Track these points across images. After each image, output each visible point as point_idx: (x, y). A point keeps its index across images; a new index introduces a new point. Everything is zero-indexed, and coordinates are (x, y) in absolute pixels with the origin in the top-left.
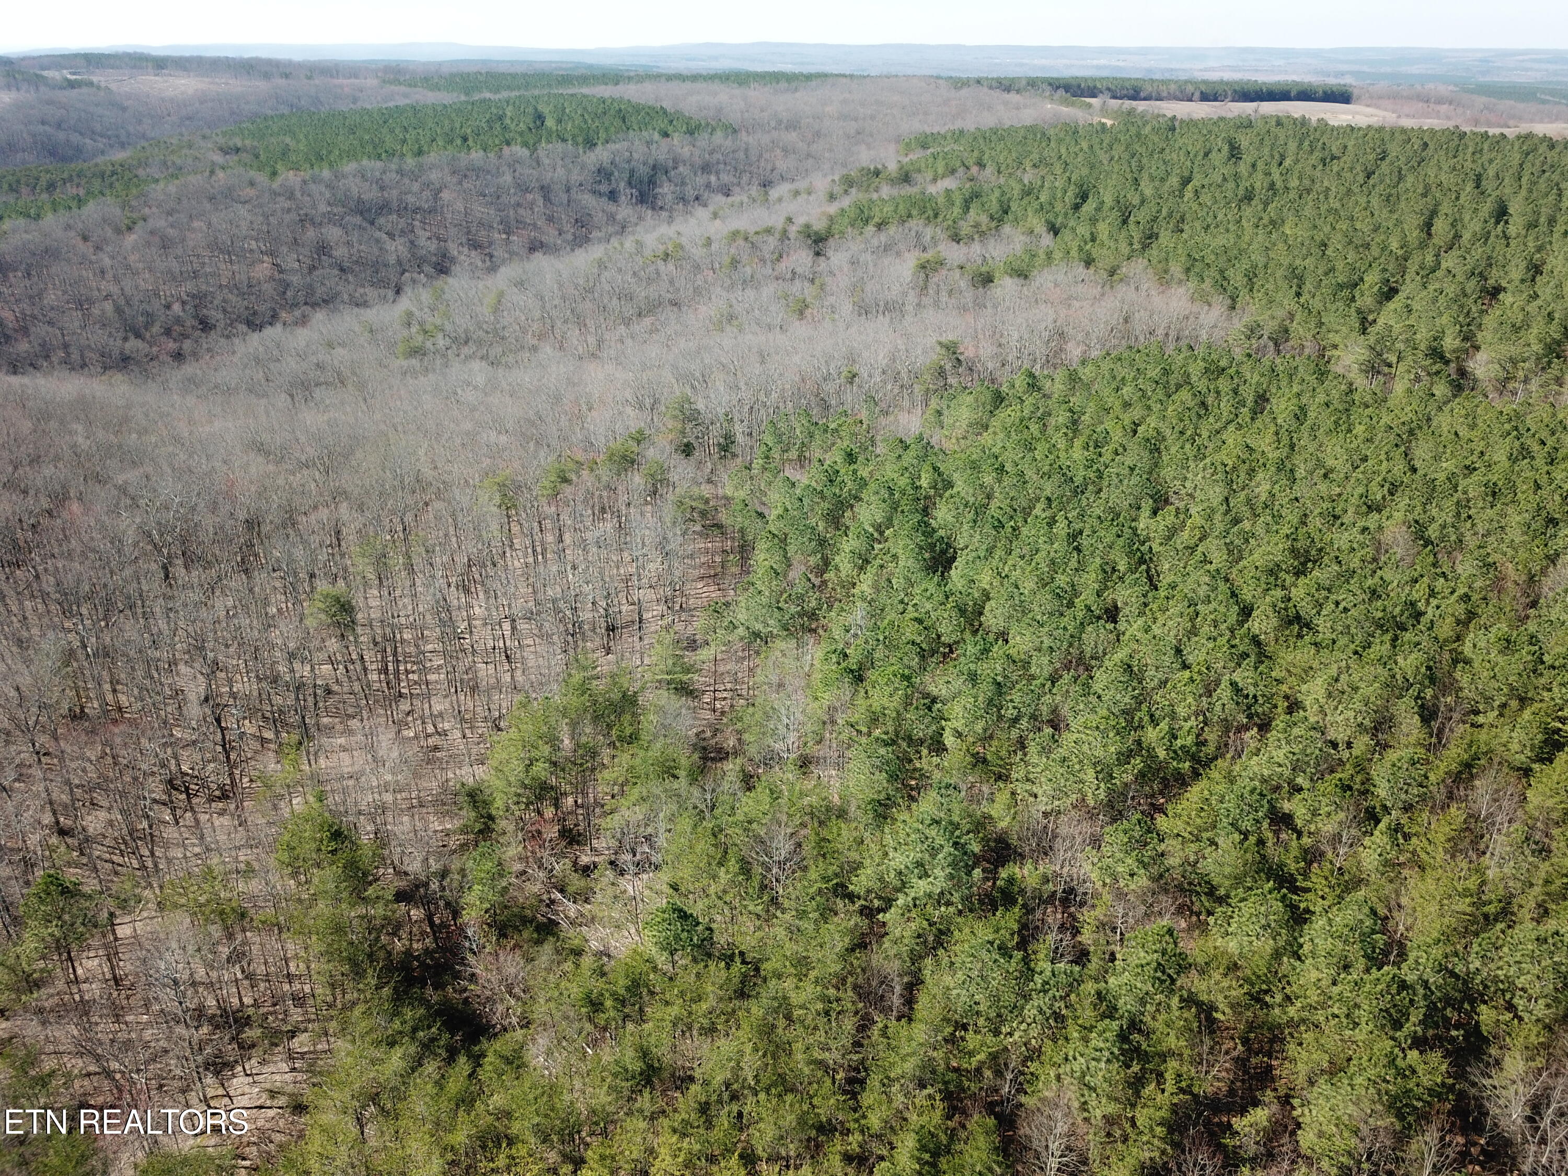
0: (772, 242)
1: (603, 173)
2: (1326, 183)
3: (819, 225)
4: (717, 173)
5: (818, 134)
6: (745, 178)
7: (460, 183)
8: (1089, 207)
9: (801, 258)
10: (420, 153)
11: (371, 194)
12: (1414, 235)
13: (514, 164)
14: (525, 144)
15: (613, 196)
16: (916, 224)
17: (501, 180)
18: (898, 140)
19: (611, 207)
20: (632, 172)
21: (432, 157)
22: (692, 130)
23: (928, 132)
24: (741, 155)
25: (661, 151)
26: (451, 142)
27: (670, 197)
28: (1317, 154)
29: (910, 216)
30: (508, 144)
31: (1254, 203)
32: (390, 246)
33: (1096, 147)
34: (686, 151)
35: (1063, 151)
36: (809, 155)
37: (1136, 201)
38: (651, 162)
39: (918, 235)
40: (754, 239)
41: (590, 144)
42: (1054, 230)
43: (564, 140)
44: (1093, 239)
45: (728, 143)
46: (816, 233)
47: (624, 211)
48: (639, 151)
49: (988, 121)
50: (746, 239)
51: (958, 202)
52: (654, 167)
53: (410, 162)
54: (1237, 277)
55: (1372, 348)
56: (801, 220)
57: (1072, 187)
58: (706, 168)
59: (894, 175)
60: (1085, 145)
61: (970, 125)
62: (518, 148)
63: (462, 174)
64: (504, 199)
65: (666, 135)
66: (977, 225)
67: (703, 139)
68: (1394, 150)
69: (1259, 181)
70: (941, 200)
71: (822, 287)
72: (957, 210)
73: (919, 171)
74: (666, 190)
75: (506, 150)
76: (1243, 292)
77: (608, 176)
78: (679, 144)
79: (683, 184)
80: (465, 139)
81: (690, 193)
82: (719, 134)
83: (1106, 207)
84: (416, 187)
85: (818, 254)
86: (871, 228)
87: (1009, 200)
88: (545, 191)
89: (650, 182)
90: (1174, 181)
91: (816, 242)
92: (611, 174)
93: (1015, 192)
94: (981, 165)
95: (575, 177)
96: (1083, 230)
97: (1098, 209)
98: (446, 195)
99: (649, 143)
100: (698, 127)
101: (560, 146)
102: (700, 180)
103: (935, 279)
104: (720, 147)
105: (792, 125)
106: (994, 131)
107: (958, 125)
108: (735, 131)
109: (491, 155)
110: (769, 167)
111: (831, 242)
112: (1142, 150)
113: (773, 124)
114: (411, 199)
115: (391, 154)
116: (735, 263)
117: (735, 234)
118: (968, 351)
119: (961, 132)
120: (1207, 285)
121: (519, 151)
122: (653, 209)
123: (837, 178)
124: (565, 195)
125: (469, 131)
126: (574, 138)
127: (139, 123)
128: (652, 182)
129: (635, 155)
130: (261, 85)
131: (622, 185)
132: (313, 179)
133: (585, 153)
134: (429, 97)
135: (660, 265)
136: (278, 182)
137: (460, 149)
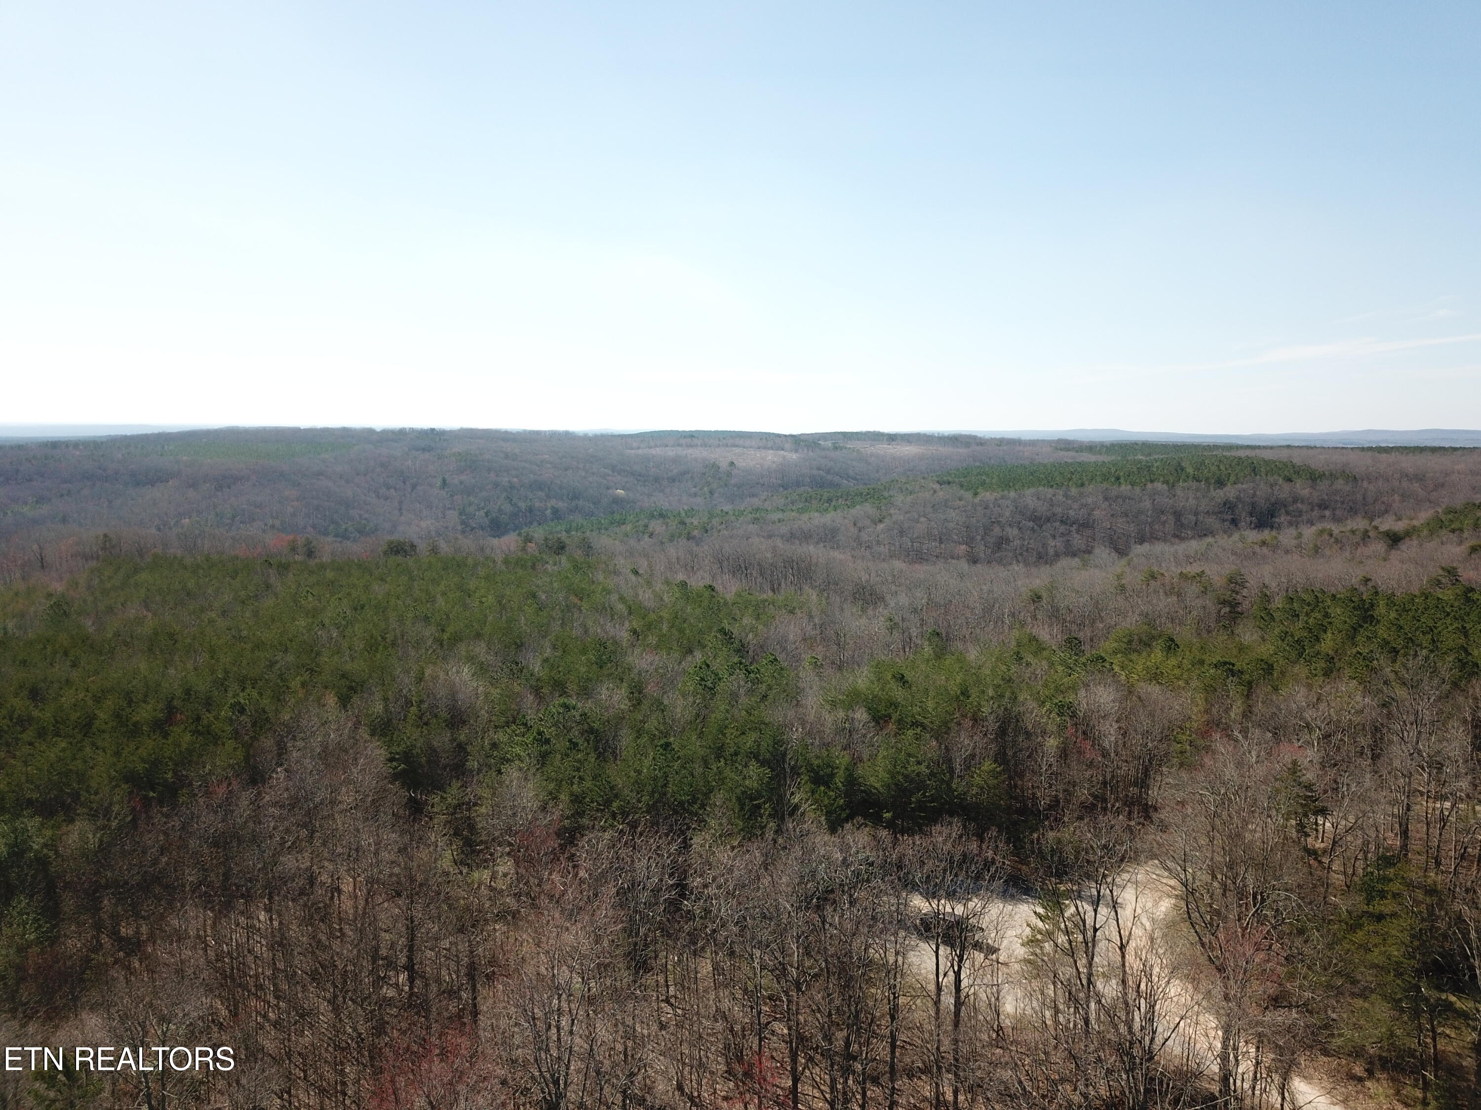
0: (1353, 536)
1: (1229, 506)
3: (1400, 530)
6: (1360, 515)
7: (1110, 506)
10: (1082, 485)
11: (1042, 509)
13: (1154, 495)
14: (1167, 482)
15: (1234, 521)
17: (1143, 505)
19: (1233, 530)
20: (1253, 505)
21: (1090, 488)
22: (1315, 477)
24: (1359, 497)
25: (1284, 491)
26: (1107, 480)
27: (1285, 522)
30: (1152, 481)
32: (1052, 543)
34: (1306, 493)
38: (1273, 499)
40: (1338, 535)
41: (1221, 483)
43: (1198, 481)
45: (1348, 488)
46: (1395, 533)
47: (1243, 533)
48: (1263, 491)
50: (1331, 534)
52: (1274, 504)
53: (1074, 491)
56: (1385, 528)
58: (1323, 505)
62: (1160, 484)
63: (1112, 500)
64: (1143, 518)
65: (1290, 481)
67: (1323, 485)
74: (1283, 518)
75: (1150, 486)
77: (1233, 508)
78: (1301, 487)
80: (1118, 478)
81: (1304, 522)
82: (1341, 481)
84: (1076, 506)
85: (1390, 546)
88: (1178, 514)
89: (1269, 513)
91: (1392, 539)
92: (1235, 506)
95: (1203, 508)
98: (1097, 513)
99: (1272, 486)
100: (1321, 476)
101: (1194, 485)
104: (1339, 491)
105: (1417, 478)
108: (1356, 480)
109: (1138, 489)
111: (1406, 540)
114: (1072, 513)
115: (1059, 486)
117: (1323, 532)
118: (1466, 574)
121: (1159, 486)
122: (1270, 528)
124: (1194, 518)
125: (1122, 474)
126: (1207, 479)
127: (877, 472)
128: (1272, 513)
129: (1258, 493)
130: (962, 451)
131: (1244, 514)
132: (1003, 498)
133: (1215, 490)
134: (1092, 458)
135: (1257, 549)
136: (979, 498)
137: (1113, 484)
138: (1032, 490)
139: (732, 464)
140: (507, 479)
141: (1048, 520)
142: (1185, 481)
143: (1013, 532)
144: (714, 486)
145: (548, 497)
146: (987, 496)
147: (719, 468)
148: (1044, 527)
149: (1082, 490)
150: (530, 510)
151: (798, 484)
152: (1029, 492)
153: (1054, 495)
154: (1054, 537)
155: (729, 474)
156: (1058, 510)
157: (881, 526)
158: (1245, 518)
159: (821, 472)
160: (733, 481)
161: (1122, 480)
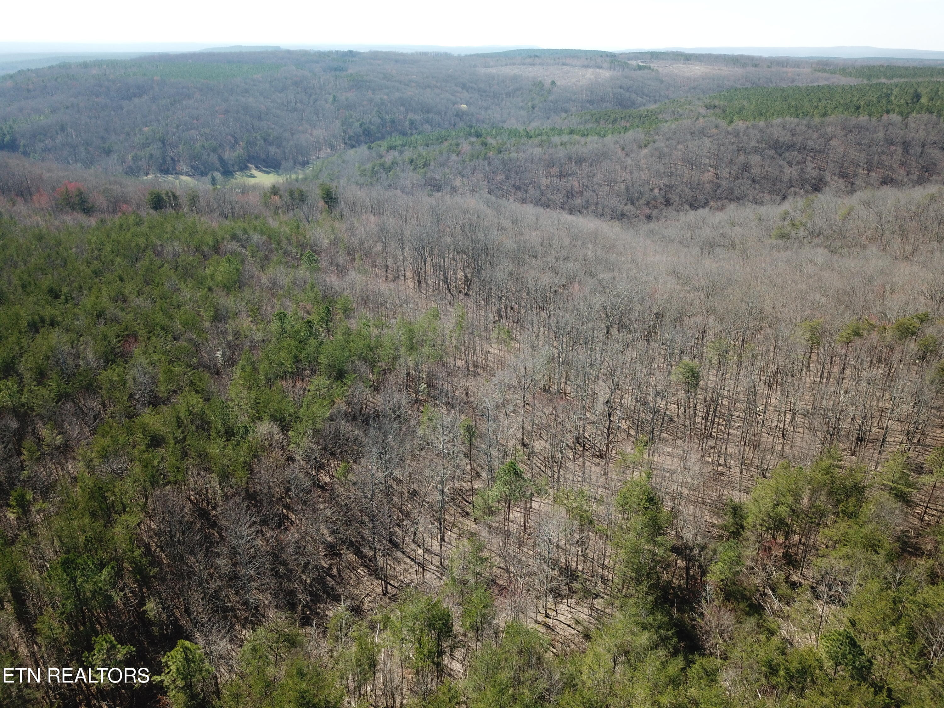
7: (846, 135)
10: (824, 115)
21: (831, 118)
26: (848, 109)
32: (788, 171)
43: (931, 112)
63: (849, 130)
64: (874, 148)
75: (885, 117)
80: (858, 108)
88: (906, 145)
95: (932, 138)
98: (834, 142)
101: (926, 116)
109: (874, 119)
115: (806, 114)
121: (895, 117)
125: (862, 103)
127: (668, 89)
130: (740, 71)
132: (753, 127)
134: (844, 81)
136: (733, 125)
137: (853, 113)
138: (780, 120)
139: (553, 83)
140: (379, 96)
141: (788, 148)
142: (918, 112)
143: (755, 159)
144: (537, 102)
145: (407, 111)
146: (739, 124)
147: (543, 85)
148: (783, 156)
149: (824, 119)
150: (393, 122)
151: (603, 100)
152: (777, 121)
153: (798, 125)
154: (791, 165)
155: (549, 92)
156: (799, 139)
157: (645, 151)
159: (622, 91)
160: (551, 98)
161: (861, 110)
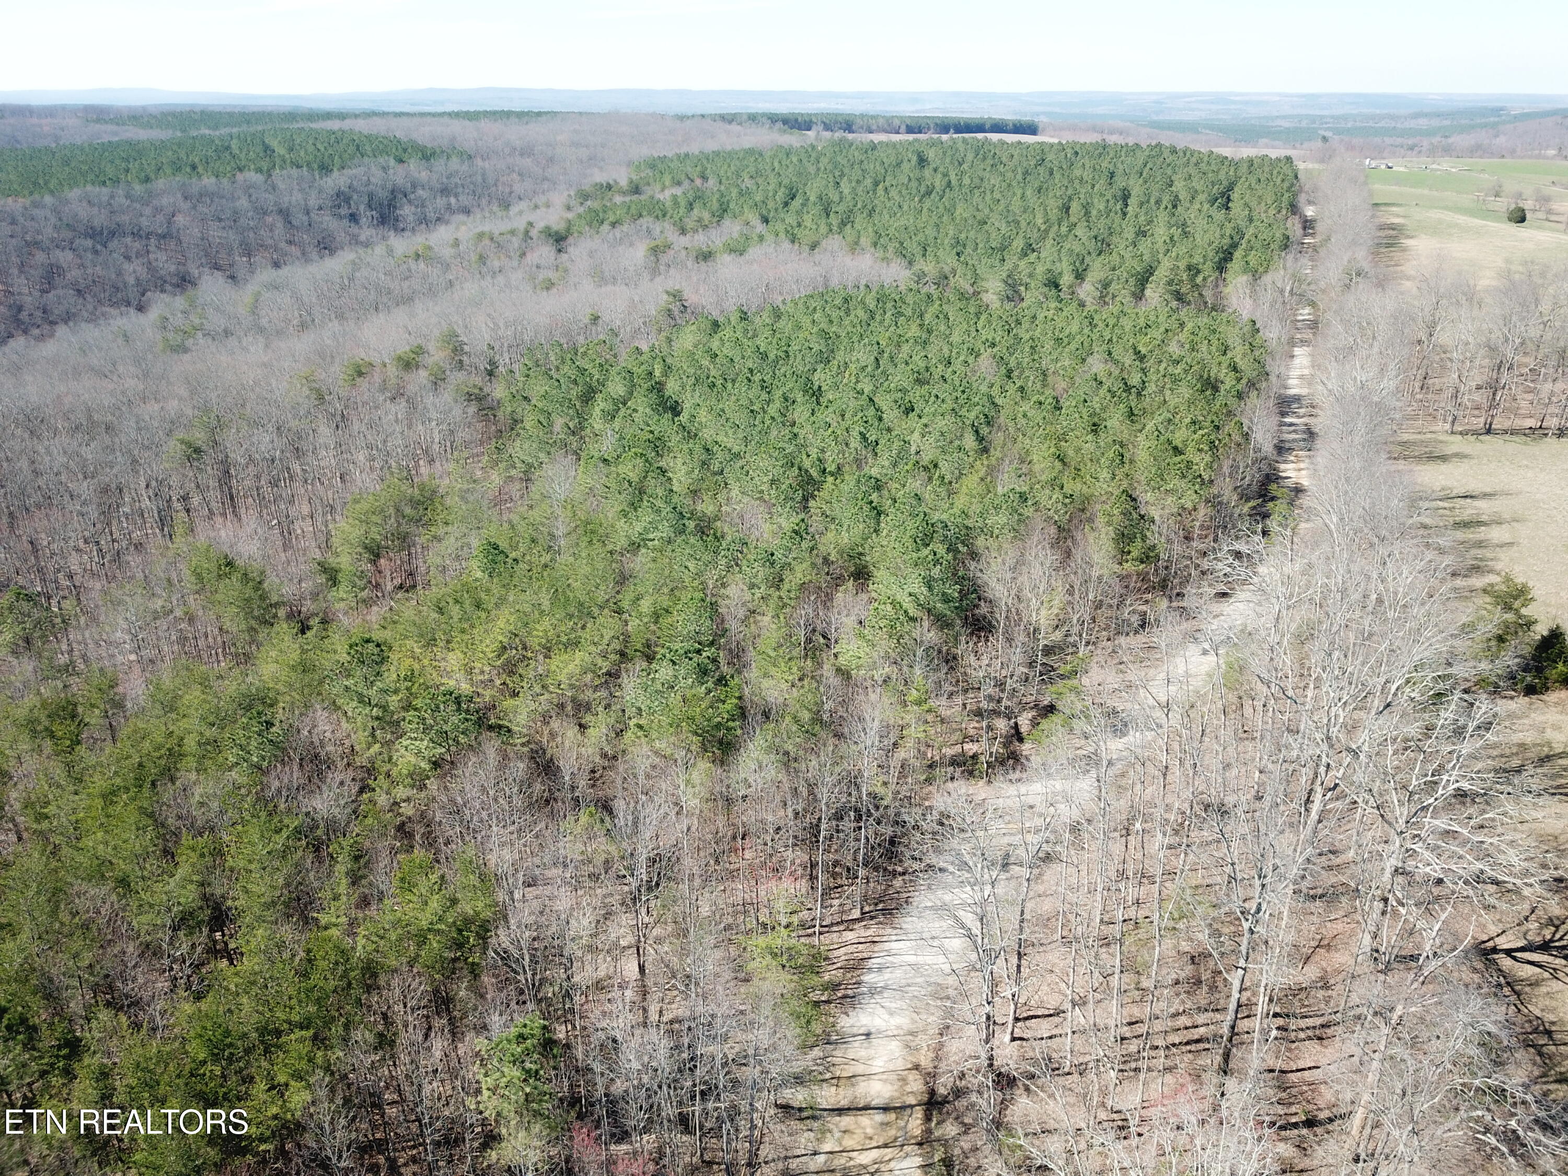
0: (516, 242)
1: (342, 198)
2: (993, 182)
3: (558, 226)
4: (456, 196)
5: (551, 160)
6: (484, 202)
7: (194, 207)
8: (796, 204)
9: (544, 253)
10: (147, 180)
11: (100, 219)
12: (1054, 214)
13: (248, 189)
14: (259, 170)
15: (354, 218)
16: (646, 221)
17: (238, 204)
18: (629, 164)
19: (354, 229)
20: (371, 196)
21: (160, 184)
22: (427, 155)
23: (656, 155)
24: (479, 179)
25: (398, 175)
26: (179, 169)
27: (411, 218)
28: (989, 161)
29: (641, 216)
30: (240, 170)
31: (932, 196)
32: (128, 267)
33: (804, 161)
34: (424, 175)
35: (776, 164)
36: (545, 179)
37: (836, 198)
38: (389, 186)
39: (649, 231)
40: (500, 239)
41: (325, 169)
42: (766, 220)
43: (299, 167)
44: (799, 225)
45: (465, 167)
46: (557, 233)
47: (366, 233)
48: (377, 176)
49: (711, 146)
50: (492, 239)
51: (683, 203)
52: (393, 192)
53: (138, 188)
54: (913, 247)
55: (1006, 282)
56: (540, 225)
57: (783, 189)
58: (445, 191)
59: (625, 188)
60: (795, 159)
61: (694, 149)
62: (252, 173)
63: (195, 199)
64: (243, 221)
65: (401, 161)
66: (700, 220)
67: (439, 165)
68: (1050, 157)
69: (939, 182)
70: (668, 204)
71: (566, 270)
72: (682, 211)
73: (649, 184)
74: (407, 211)
75: (240, 177)
76: (918, 257)
77: (348, 200)
78: (415, 168)
79: (423, 206)
80: (194, 167)
81: (431, 215)
82: (455, 160)
83: (810, 204)
84: (148, 211)
85: (560, 251)
86: (606, 227)
87: (728, 202)
88: (285, 214)
89: (389, 205)
90: (868, 182)
91: (557, 241)
92: (350, 198)
93: (733, 195)
94: (704, 178)
95: (313, 202)
96: (791, 219)
97: (803, 205)
98: (180, 219)
99: (385, 169)
100: (433, 154)
101: (294, 172)
102: (440, 202)
103: (664, 259)
104: (457, 172)
105: (527, 151)
106: (717, 154)
107: (683, 150)
108: (470, 157)
109: (225, 181)
110: (507, 190)
111: (571, 240)
112: (844, 162)
113: (507, 150)
114: (144, 222)
115: (116, 181)
116: (482, 259)
117: (481, 236)
118: (691, 298)
119: (687, 155)
120: (890, 254)
121: (252, 176)
122: (396, 230)
123: (572, 193)
124: (305, 218)
125: (195, 159)
126: (308, 164)
128: (392, 205)
129: (372, 179)
131: (362, 208)
132: (34, 205)
133: (321, 178)
135: (412, 264)
137: (190, 176)
138: (77, 191)
141: (113, 234)
142: (282, 168)
143: (65, 257)
146: (9, 204)
148: (110, 245)
149: (149, 185)
152: (73, 193)
153: (112, 197)
154: (128, 258)
156: (125, 219)
158: (366, 216)
161: (200, 169)
